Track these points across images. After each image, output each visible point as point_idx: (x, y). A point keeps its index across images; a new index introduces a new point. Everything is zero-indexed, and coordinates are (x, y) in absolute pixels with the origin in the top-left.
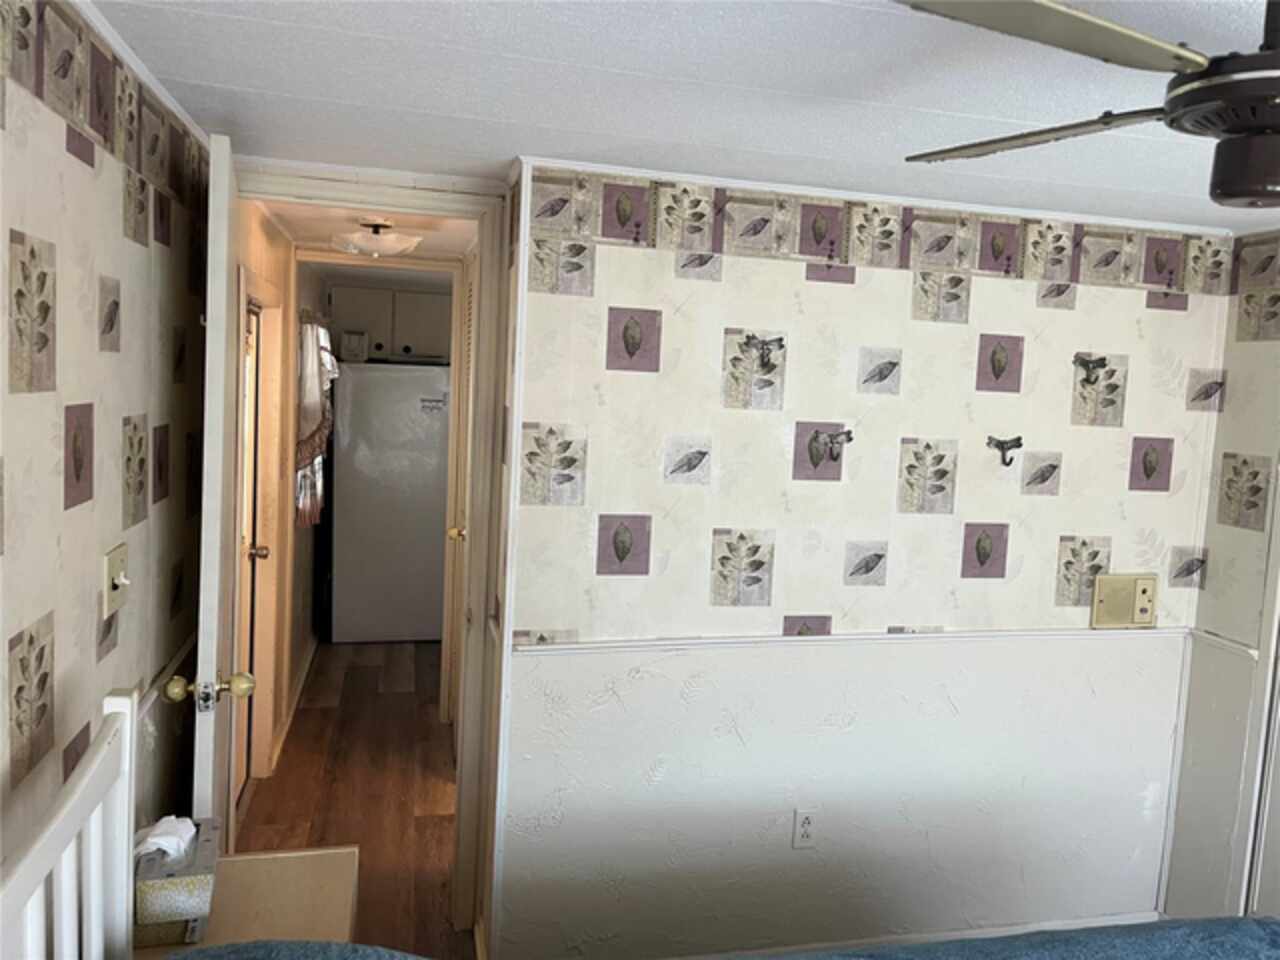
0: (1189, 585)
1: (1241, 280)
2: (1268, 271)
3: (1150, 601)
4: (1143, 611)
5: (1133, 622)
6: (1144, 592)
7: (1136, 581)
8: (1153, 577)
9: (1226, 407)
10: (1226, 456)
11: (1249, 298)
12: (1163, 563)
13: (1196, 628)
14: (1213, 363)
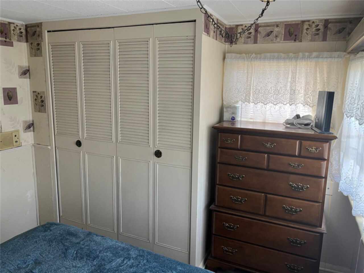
0: (30, 131)
1: (29, 38)
2: (35, 35)
3: (18, 138)
4: (16, 142)
5: (13, 146)
6: (15, 136)
7: (12, 133)
8: (18, 131)
9: (31, 78)
10: (34, 92)
11: (32, 43)
12: (20, 126)
13: (34, 144)
14: (25, 63)
